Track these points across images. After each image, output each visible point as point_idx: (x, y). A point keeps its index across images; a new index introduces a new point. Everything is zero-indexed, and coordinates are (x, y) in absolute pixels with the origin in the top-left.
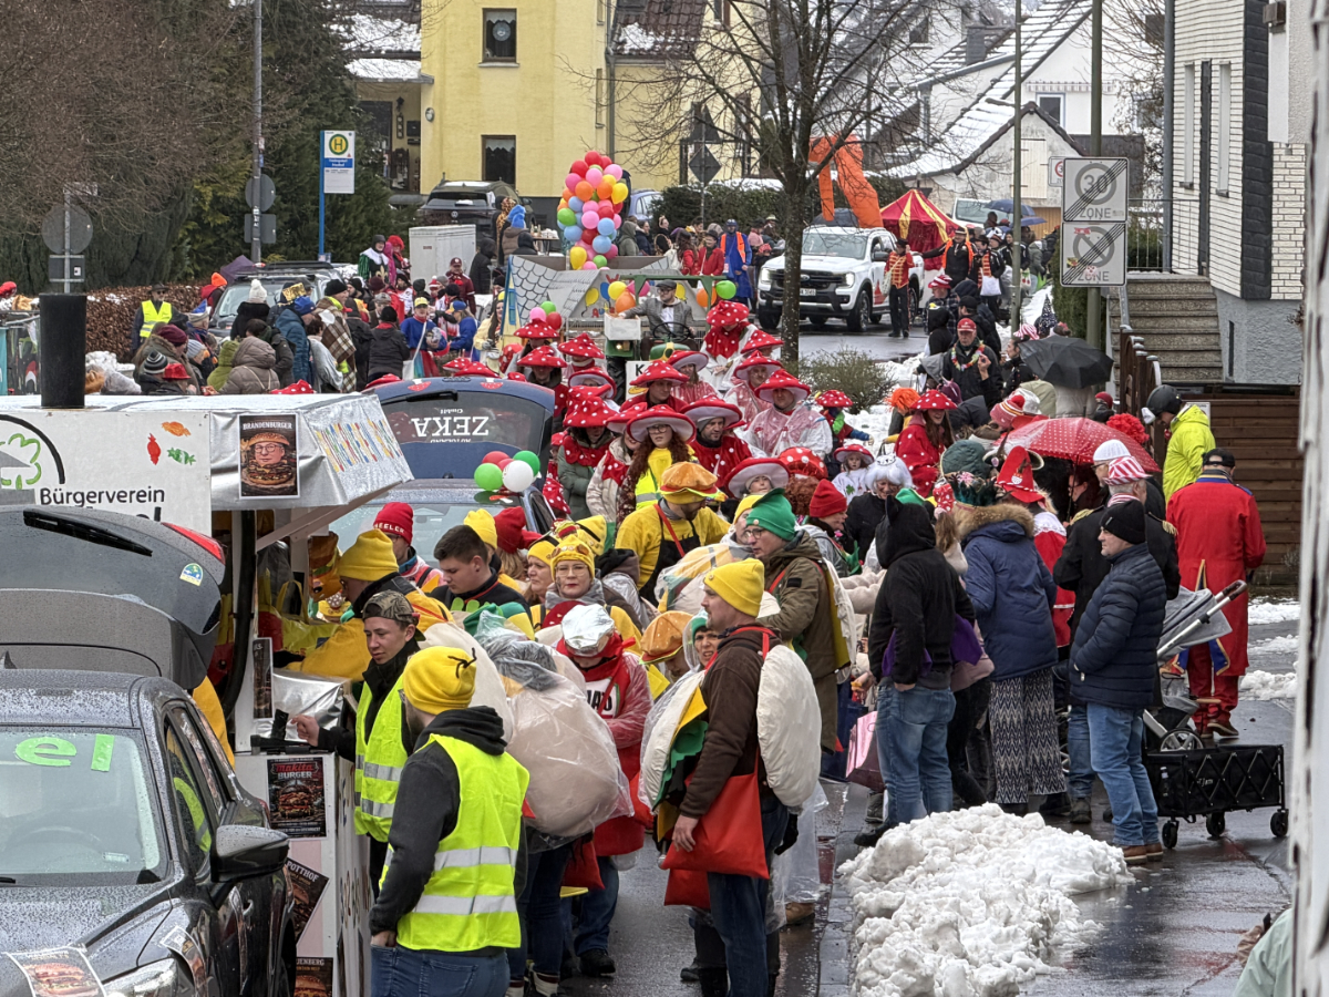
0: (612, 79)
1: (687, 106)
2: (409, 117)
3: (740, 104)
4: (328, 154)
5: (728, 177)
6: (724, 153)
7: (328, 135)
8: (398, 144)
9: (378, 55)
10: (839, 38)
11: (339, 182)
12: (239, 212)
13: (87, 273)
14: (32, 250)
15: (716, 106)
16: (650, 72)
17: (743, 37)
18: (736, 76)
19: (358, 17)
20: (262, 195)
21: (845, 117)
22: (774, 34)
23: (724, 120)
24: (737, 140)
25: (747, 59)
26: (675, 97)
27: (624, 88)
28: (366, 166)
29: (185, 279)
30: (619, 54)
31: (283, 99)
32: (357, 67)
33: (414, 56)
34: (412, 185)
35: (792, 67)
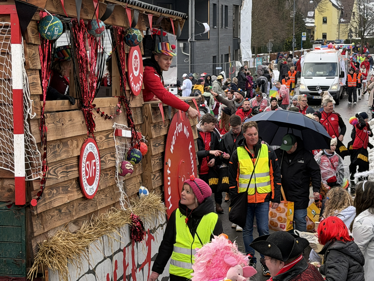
0: (339, 25)
1: (349, 29)
2: (313, 31)
3: (356, 28)
4: (303, 35)
5: (354, 38)
6: (353, 35)
7: (303, 33)
8: (311, 34)
9: (309, 23)
10: (369, 20)
11: (304, 39)
12: (291, 43)
13: (272, 51)
14: (265, 48)
15: (352, 28)
16: (344, 24)
17: (356, 20)
18: (355, 25)
19: (307, 18)
20: (294, 40)
21: (369, 30)
22: (360, 19)
23: (353, 30)
24: (355, 33)
25: (357, 22)
26: (347, 27)
27: (340, 26)
28: (307, 37)
29: (284, 51)
30: (340, 22)
31: (297, 28)
32: (306, 24)
33: (314, 23)
34: (313, 39)
35: (362, 23)
